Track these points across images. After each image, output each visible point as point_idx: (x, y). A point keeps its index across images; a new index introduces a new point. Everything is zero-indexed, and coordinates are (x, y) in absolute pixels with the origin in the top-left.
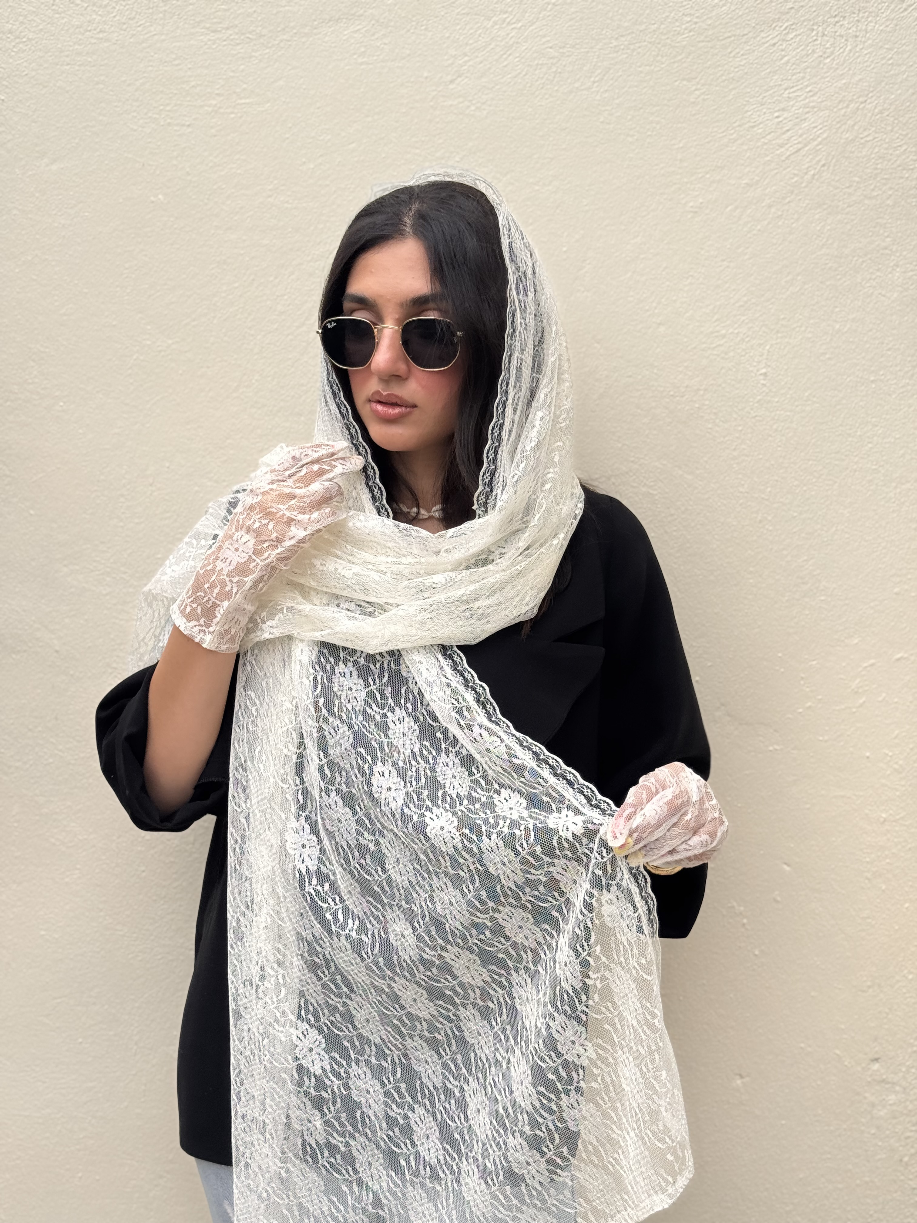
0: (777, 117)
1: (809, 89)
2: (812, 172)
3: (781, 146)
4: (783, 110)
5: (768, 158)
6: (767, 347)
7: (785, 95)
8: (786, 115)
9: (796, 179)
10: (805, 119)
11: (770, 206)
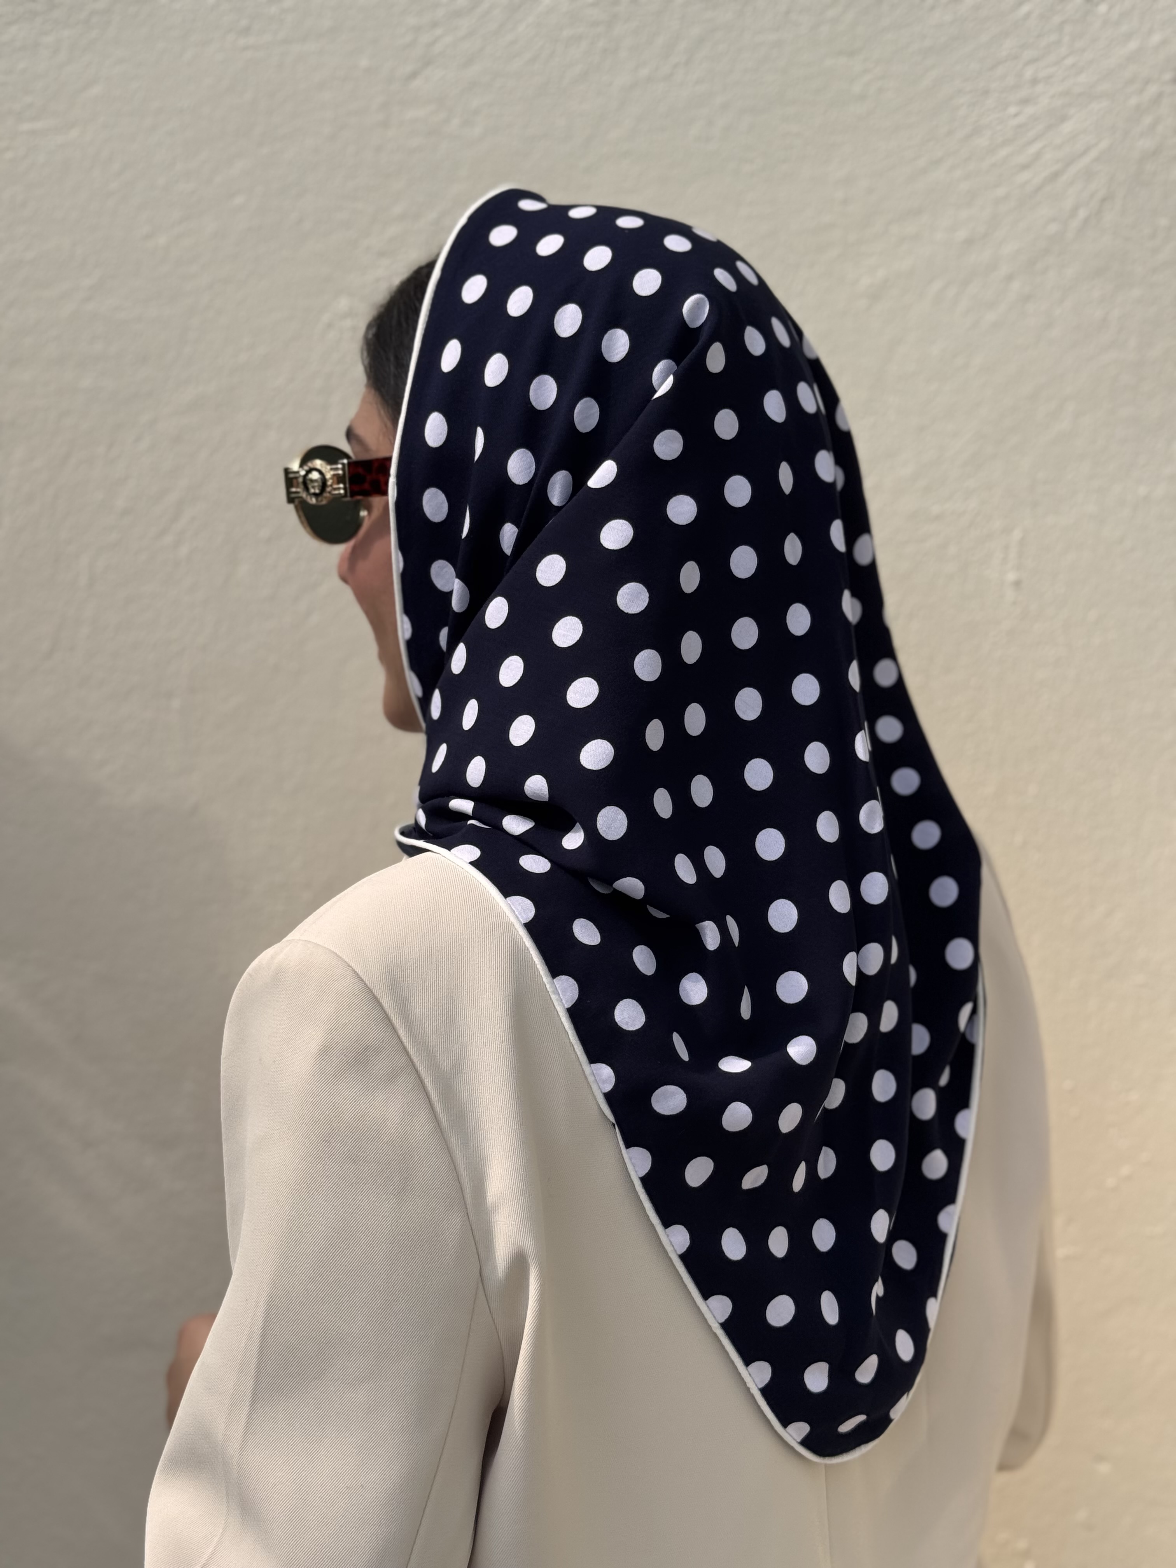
0: (1016, 115)
1: (1069, 61)
2: (1082, 213)
3: (1025, 167)
4: (1025, 101)
5: (1001, 191)
6: (1017, 534)
7: (1029, 73)
8: (1030, 110)
9: (1053, 228)
10: (1064, 119)
11: (1010, 278)
